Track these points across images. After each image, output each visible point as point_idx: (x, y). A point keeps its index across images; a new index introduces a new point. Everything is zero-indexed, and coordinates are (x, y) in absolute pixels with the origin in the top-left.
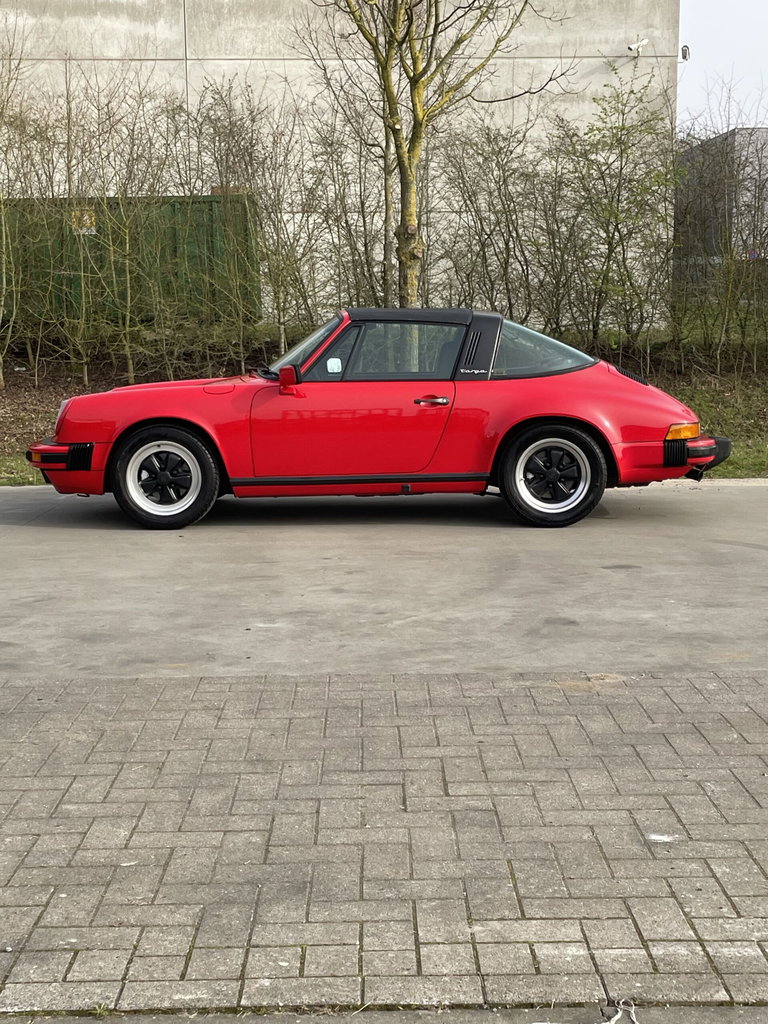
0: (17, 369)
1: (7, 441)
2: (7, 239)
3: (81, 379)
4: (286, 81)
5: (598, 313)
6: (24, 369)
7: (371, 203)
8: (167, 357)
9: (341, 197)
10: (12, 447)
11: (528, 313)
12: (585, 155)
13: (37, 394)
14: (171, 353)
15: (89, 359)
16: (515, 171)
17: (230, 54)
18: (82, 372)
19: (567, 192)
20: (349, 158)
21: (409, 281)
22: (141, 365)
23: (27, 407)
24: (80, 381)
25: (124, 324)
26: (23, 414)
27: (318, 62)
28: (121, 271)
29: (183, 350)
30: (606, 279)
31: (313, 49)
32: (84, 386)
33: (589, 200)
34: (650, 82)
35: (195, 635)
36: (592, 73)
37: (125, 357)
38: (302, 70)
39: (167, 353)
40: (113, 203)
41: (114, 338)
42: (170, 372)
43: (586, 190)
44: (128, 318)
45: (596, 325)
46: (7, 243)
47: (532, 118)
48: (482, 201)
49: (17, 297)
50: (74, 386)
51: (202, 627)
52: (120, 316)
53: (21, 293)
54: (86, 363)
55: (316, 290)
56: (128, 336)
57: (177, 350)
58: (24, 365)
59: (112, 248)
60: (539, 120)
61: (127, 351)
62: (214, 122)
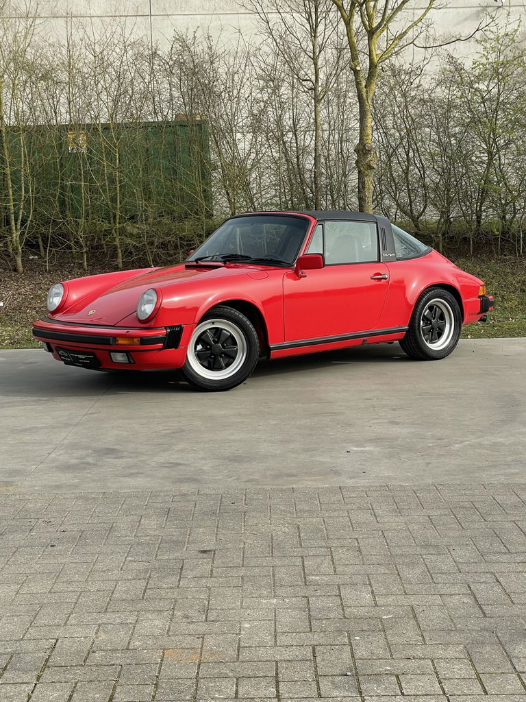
0: (31, 257)
1: (29, 313)
2: (25, 157)
3: (81, 264)
4: (240, 32)
5: (481, 207)
6: (36, 257)
7: (303, 124)
8: (147, 246)
9: (279, 120)
10: (33, 318)
11: (425, 207)
12: (471, 85)
13: (48, 276)
14: (152, 243)
15: (88, 249)
16: (414, 98)
17: (184, 11)
18: (82, 259)
19: (455, 113)
20: (285, 90)
21: (367, 186)
22: (127, 253)
23: (42, 286)
24: (81, 266)
25: (114, 222)
26: (39, 292)
27: (262, 15)
28: (112, 182)
29: (161, 241)
30: (488, 181)
31: (258, 6)
32: (84, 270)
33: (473, 120)
34: (519, 26)
35: (312, 456)
36: (466, 19)
37: (116, 247)
38: (249, 23)
39: (148, 244)
40: (106, 128)
41: (108, 232)
42: (150, 259)
43: (470, 111)
44: (118, 217)
45: (479, 217)
46: (25, 161)
47: (428, 56)
48: (389, 122)
49: (32, 202)
50: (76, 270)
51: (312, 451)
52: (112, 215)
53: (35, 198)
54: (86, 252)
55: (263, 193)
56: (117, 230)
57: (156, 241)
58: (36, 254)
59: (105, 163)
60: (434, 58)
61: (117, 243)
62: (181, 64)
